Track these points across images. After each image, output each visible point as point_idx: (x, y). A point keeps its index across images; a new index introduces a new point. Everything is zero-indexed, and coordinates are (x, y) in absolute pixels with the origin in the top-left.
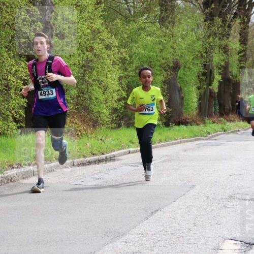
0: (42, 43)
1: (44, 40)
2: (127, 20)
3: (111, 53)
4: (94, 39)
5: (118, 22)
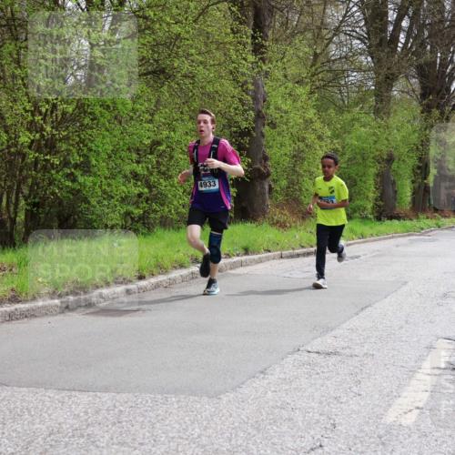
0: (205, 122)
1: (208, 118)
2: (341, 110)
3: (323, 144)
4: (306, 129)
5: (332, 112)
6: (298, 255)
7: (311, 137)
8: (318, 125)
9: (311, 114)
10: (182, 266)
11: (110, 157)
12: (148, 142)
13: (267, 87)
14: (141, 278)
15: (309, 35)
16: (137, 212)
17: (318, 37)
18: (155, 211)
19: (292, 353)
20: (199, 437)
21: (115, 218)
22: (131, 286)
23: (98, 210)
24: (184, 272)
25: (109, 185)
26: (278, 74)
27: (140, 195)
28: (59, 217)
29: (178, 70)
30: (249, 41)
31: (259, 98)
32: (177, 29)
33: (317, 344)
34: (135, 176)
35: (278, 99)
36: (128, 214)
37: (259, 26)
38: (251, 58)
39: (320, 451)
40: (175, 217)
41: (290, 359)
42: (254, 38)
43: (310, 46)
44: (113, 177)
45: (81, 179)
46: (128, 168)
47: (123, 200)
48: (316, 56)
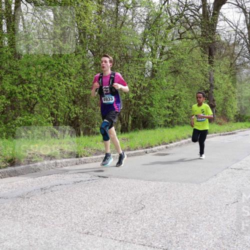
0: (106, 62)
3: (235, 95)
4: (228, 90)
6: (226, 135)
7: (230, 93)
8: (233, 88)
9: (230, 84)
10: (185, 139)
11: (159, 101)
12: (172, 96)
13: (214, 75)
14: (171, 143)
15: (228, 57)
16: (169, 120)
17: (232, 57)
18: (175, 120)
19: (226, 169)
20: (194, 197)
21: (162, 122)
22: (167, 146)
23: (156, 119)
24: (186, 140)
25: (159, 111)
26: (218, 71)
27: (170, 114)
28: (143, 122)
29: (183, 71)
30: (208, 59)
31: (211, 79)
32: (182, 57)
33: (234, 166)
34: (168, 107)
35: (218, 79)
36: (166, 121)
37: (211, 54)
38: (208, 65)
39: (237, 203)
40: (182, 121)
41: (225, 171)
42: (209, 58)
43: (229, 60)
44: (161, 108)
45: (150, 109)
46: (166, 105)
47: (164, 116)
48: (231, 64)
